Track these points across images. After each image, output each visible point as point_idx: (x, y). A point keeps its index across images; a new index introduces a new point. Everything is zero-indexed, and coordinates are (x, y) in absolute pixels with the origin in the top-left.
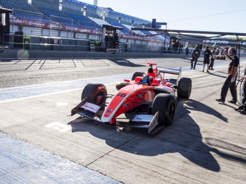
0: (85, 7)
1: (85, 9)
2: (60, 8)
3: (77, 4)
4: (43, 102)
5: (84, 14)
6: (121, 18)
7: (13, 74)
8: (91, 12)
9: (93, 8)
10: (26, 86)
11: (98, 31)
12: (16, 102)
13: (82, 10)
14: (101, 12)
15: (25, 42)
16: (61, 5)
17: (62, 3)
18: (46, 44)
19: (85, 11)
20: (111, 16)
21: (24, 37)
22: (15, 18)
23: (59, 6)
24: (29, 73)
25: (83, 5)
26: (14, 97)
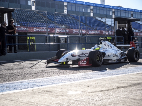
0: (92, 8)
1: (92, 10)
2: (66, 11)
3: (83, 5)
4: (51, 92)
5: (92, 14)
6: (134, 15)
7: (16, 71)
8: (98, 12)
9: (100, 7)
10: (30, 80)
11: (108, 31)
12: (18, 93)
13: (89, 11)
14: (110, 11)
15: (29, 43)
16: (65, 8)
17: (66, 6)
18: (52, 43)
19: (92, 11)
20: (122, 13)
21: (28, 38)
22: (19, 26)
23: (64, 9)
24: (34, 70)
25: (90, 6)
26: (15, 89)
